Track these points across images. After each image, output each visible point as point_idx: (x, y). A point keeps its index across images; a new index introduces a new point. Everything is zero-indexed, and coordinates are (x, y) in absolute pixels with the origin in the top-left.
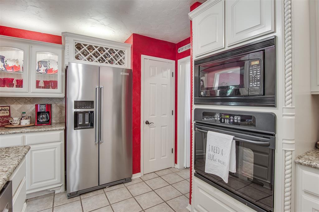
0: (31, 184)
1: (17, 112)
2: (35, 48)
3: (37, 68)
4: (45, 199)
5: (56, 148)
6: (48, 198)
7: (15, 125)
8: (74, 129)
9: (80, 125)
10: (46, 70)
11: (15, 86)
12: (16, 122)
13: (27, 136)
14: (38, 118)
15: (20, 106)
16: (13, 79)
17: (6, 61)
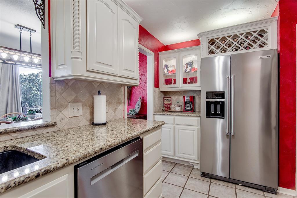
0: (179, 153)
1: (175, 101)
2: (182, 54)
3: (185, 69)
4: (187, 168)
5: (194, 131)
6: (188, 168)
7: (173, 110)
8: (206, 117)
9: (213, 114)
10: (191, 70)
11: (172, 83)
12: (173, 108)
13: (177, 118)
14: (185, 107)
15: (176, 97)
16: (172, 79)
17: (169, 68)
